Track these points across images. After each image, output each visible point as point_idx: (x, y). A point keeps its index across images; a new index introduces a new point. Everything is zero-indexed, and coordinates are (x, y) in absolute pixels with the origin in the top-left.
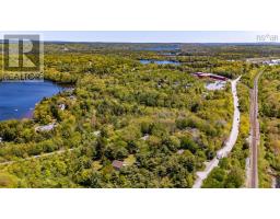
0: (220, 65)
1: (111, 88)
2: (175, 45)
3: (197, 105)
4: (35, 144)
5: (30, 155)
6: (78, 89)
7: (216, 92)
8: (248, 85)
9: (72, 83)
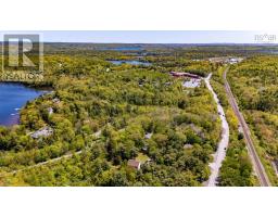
0: (190, 64)
1: (94, 89)
2: (139, 45)
3: (183, 102)
4: (39, 151)
5: (37, 162)
6: (60, 91)
7: (196, 90)
8: (220, 82)
9: (48, 86)
